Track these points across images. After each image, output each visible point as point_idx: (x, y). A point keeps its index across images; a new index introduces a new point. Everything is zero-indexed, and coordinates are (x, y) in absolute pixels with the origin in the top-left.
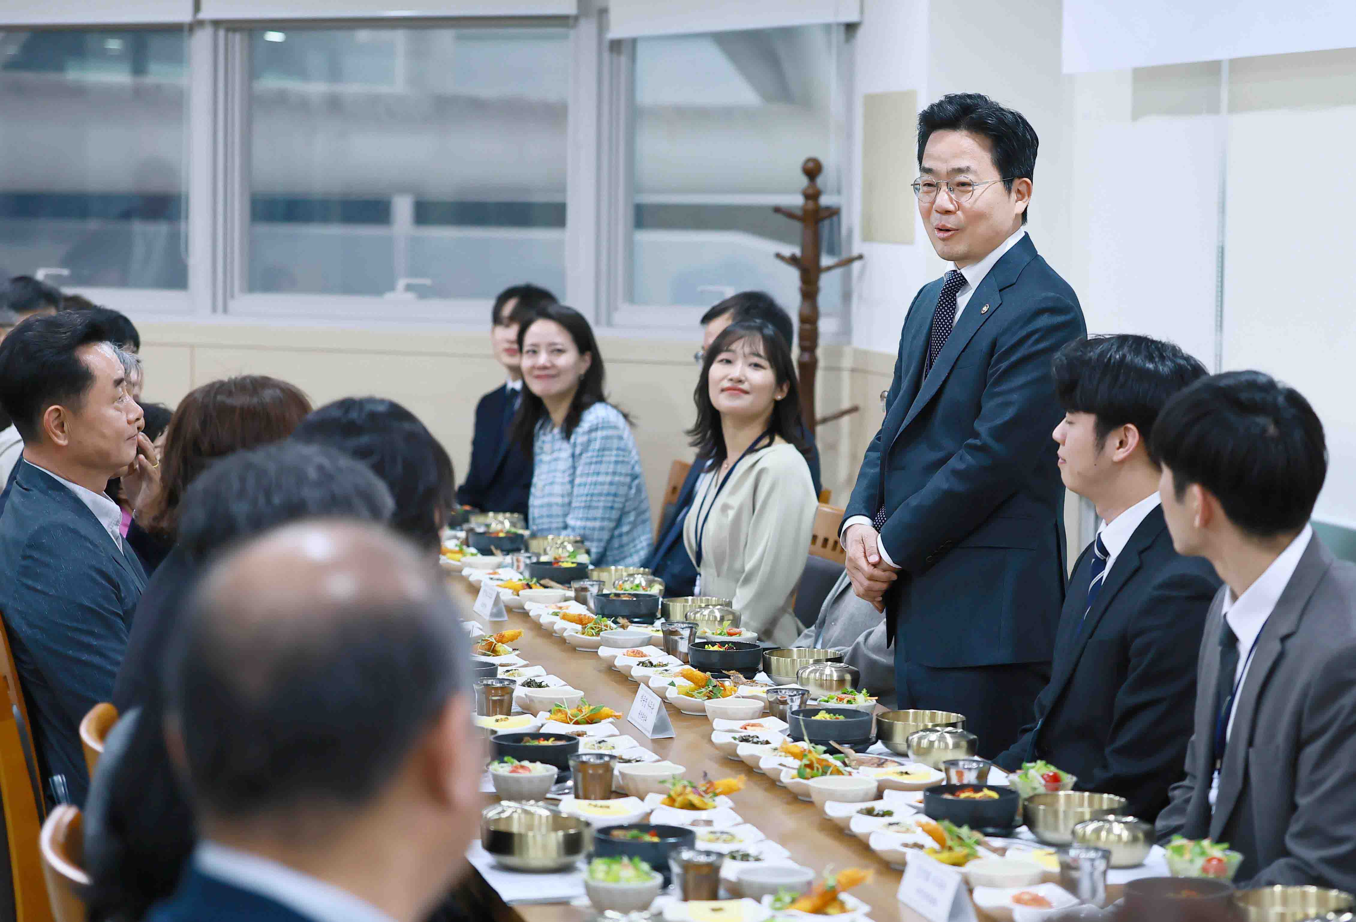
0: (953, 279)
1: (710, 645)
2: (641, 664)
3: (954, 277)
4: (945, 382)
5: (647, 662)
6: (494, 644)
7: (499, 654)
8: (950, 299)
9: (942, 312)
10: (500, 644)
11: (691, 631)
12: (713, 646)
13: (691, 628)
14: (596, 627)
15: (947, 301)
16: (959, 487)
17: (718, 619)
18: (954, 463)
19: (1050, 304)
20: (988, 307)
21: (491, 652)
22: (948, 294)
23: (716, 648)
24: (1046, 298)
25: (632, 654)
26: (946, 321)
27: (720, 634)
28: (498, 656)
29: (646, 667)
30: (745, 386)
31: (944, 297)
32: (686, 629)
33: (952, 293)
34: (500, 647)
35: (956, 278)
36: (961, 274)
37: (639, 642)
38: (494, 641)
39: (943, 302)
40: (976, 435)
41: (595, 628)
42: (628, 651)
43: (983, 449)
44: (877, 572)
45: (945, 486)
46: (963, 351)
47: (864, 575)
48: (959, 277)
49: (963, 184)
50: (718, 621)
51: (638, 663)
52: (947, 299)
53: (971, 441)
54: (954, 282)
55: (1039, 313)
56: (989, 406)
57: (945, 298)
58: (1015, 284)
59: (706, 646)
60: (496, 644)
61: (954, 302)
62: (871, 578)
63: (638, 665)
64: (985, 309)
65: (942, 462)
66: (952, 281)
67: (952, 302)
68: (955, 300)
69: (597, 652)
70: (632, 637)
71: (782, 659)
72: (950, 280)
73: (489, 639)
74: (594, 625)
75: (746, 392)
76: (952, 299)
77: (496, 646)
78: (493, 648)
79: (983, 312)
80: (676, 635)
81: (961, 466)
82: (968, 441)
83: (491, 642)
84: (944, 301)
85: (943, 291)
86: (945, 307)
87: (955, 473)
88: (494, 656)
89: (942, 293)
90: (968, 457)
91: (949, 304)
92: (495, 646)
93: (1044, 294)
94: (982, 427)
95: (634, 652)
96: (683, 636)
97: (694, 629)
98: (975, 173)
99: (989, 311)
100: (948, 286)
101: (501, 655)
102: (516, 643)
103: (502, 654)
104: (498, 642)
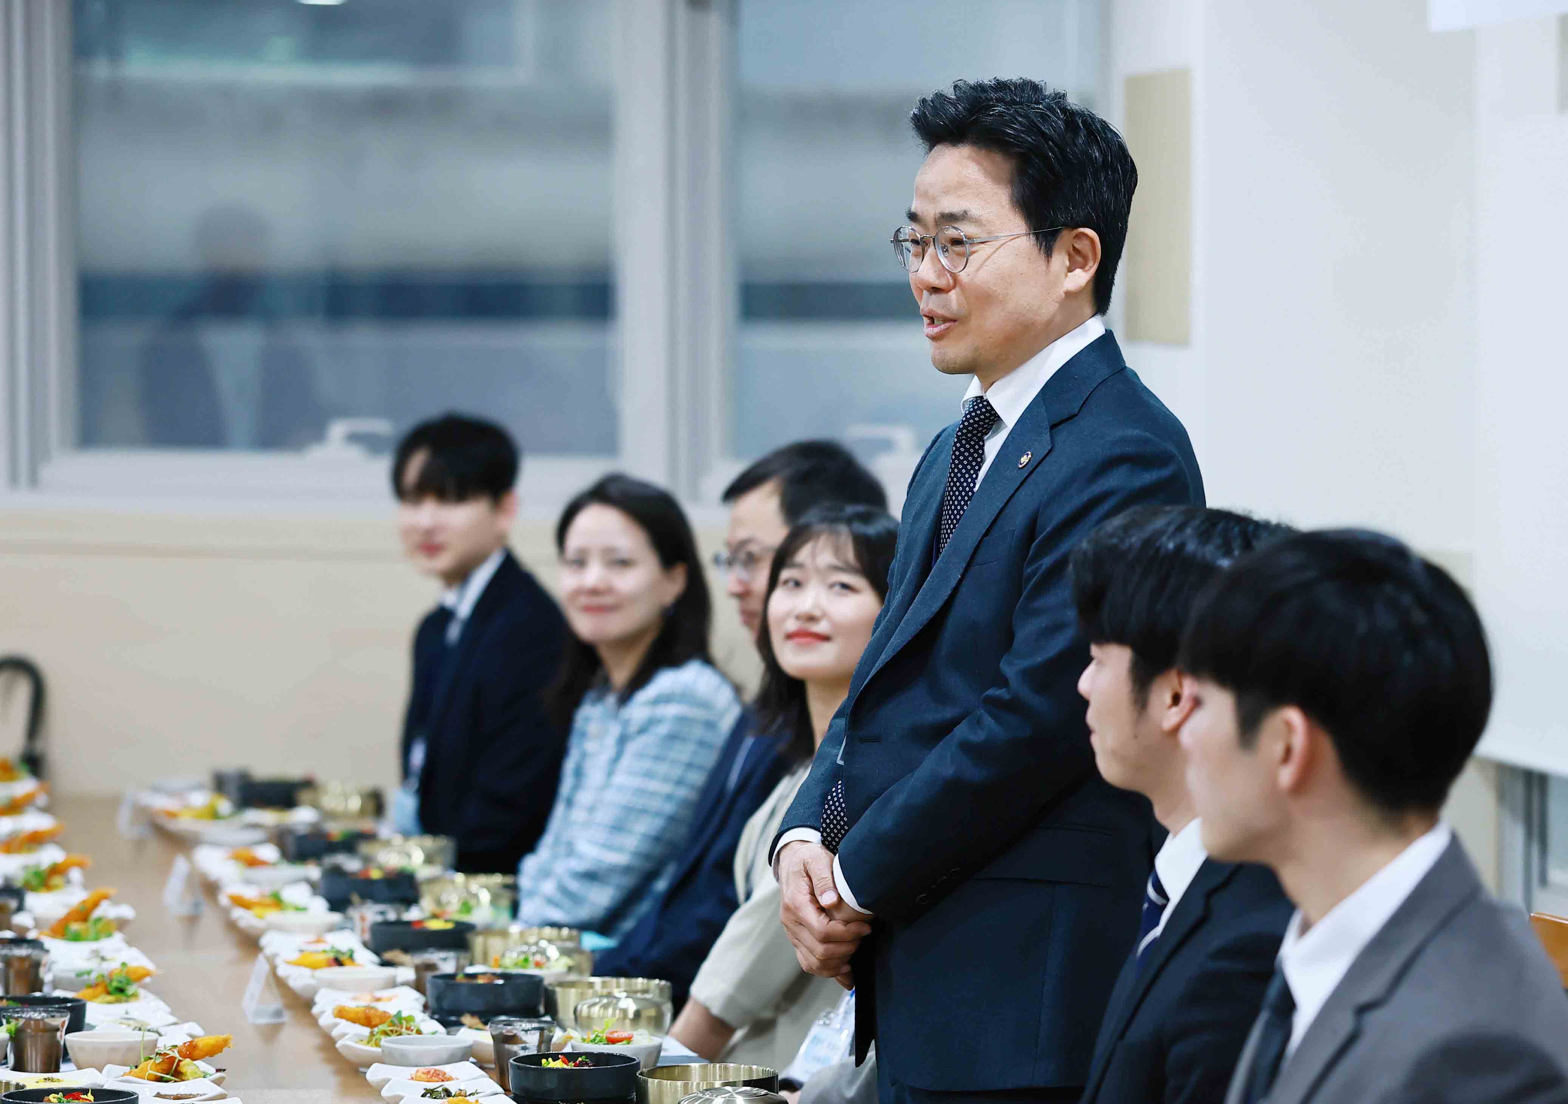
0: (975, 411)
1: (550, 1059)
2: (429, 1095)
3: (976, 407)
4: (956, 590)
5: (440, 1089)
6: (176, 1061)
7: (186, 1078)
8: (972, 447)
9: (958, 469)
10: (188, 1060)
11: (541, 1035)
12: (554, 1060)
13: (541, 1029)
14: (392, 1031)
15: (967, 450)
16: (974, 773)
17: (631, 1015)
18: (961, 731)
19: (1130, 449)
20: (1030, 456)
21: (172, 1076)
22: (968, 437)
23: (559, 1064)
24: (1124, 440)
25: (424, 1076)
26: (965, 484)
27: (593, 1041)
28: (183, 1080)
29: (435, 1098)
30: (822, 627)
31: (961, 443)
32: (532, 1032)
33: (975, 435)
34: (187, 1066)
35: (980, 409)
36: (988, 402)
37: (445, 1056)
38: (177, 1055)
39: (960, 451)
40: (1003, 682)
41: (390, 1033)
42: (418, 1071)
43: (1013, 706)
44: (837, 927)
45: (948, 771)
46: (986, 534)
47: (811, 933)
48: (984, 406)
49: (957, 242)
50: (631, 1020)
51: (424, 1091)
52: (968, 446)
53: (993, 692)
54: (977, 415)
55: (1108, 465)
56: (1026, 631)
57: (963, 446)
58: (1075, 415)
59: (544, 1061)
60: (180, 1061)
61: (980, 452)
62: (826, 939)
63: (423, 1096)
64: (1024, 460)
65: (943, 730)
66: (973, 414)
67: (976, 451)
68: (982, 447)
69: (365, 1073)
70: (435, 1047)
71: (667, 1083)
72: (970, 413)
73: (168, 1052)
74: (389, 1026)
75: (825, 638)
76: (977, 447)
77: (181, 1064)
78: (176, 1068)
79: (1020, 466)
80: (516, 1043)
81: (979, 736)
82: (987, 693)
83: (173, 1057)
84: (962, 450)
85: (959, 434)
86: (963, 460)
87: (966, 747)
88: (175, 1081)
89: (958, 437)
90: (988, 720)
91: (971, 455)
92: (178, 1065)
93: (1119, 433)
94: (1010, 668)
95: (429, 1072)
96: (527, 1045)
97: (546, 1032)
98: (977, 221)
99: (1029, 465)
100: (966, 424)
101: (189, 1080)
102: (220, 1059)
103: (190, 1078)
104: (185, 1058)
